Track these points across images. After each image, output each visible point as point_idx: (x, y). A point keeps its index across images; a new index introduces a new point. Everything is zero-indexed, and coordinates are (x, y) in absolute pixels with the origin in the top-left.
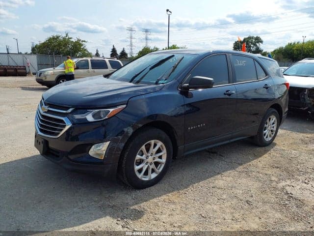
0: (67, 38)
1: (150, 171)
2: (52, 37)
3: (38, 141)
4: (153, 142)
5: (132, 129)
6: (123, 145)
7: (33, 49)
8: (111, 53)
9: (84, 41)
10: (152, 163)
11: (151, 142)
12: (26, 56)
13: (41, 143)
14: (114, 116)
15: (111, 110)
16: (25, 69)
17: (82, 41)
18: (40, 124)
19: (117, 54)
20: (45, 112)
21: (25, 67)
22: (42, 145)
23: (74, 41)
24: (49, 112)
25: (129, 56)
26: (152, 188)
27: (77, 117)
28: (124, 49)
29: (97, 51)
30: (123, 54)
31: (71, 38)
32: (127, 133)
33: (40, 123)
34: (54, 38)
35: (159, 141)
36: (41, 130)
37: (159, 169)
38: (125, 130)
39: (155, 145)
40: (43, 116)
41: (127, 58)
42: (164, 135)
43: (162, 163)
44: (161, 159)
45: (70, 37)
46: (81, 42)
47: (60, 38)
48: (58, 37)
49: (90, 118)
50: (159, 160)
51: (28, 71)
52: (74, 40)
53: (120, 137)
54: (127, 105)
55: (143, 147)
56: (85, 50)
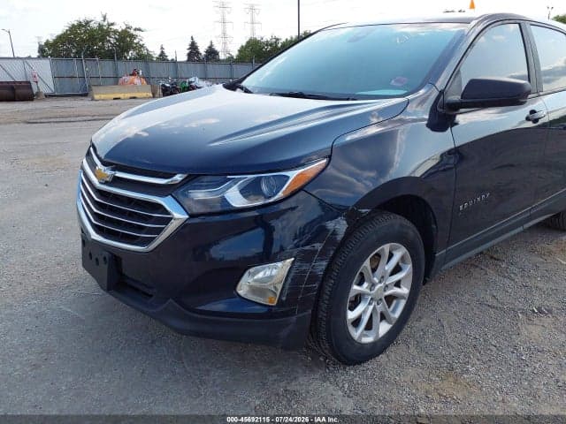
0: (105, 23)
1: (377, 318)
2: (76, 23)
3: (90, 254)
4: (386, 248)
5: (345, 222)
6: (325, 263)
7: (41, 50)
8: (188, 51)
9: (139, 30)
10: (381, 300)
11: (383, 250)
12: (28, 61)
13: (101, 260)
14: (301, 189)
15: (292, 174)
16: (30, 87)
17: (135, 30)
18: (95, 214)
19: (198, 53)
20: (106, 183)
21: (29, 82)
22: (104, 267)
23: (120, 30)
24: (116, 181)
25: (222, 56)
26: (382, 358)
27: (200, 195)
28: (212, 42)
29: (162, 48)
30: (212, 53)
31: (112, 24)
32: (334, 233)
33: (95, 210)
34: (80, 25)
35: (400, 245)
36: (98, 229)
37: (394, 311)
38: (330, 225)
39: (391, 256)
40: (100, 192)
41: (219, 60)
42: (412, 231)
43: (402, 297)
44: (400, 287)
45: (111, 21)
46: (132, 31)
47: (92, 24)
48: (87, 23)
49: (235, 197)
50: (396, 290)
51: (35, 90)
52: (119, 27)
53: (318, 246)
54: (330, 157)
55: (367, 263)
56: (142, 46)
